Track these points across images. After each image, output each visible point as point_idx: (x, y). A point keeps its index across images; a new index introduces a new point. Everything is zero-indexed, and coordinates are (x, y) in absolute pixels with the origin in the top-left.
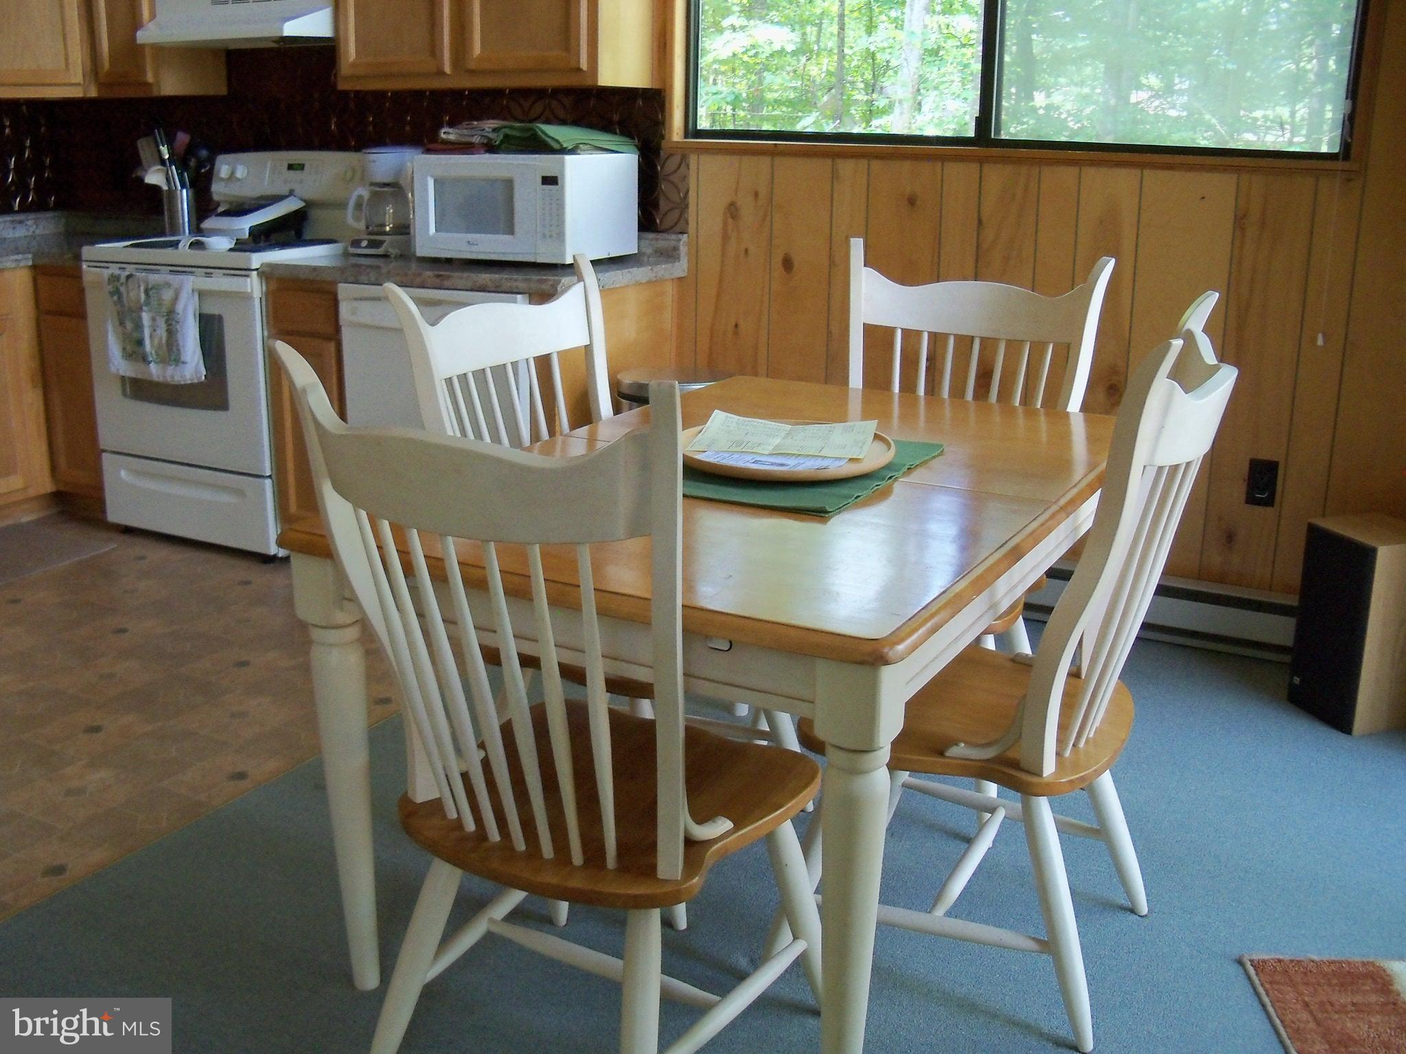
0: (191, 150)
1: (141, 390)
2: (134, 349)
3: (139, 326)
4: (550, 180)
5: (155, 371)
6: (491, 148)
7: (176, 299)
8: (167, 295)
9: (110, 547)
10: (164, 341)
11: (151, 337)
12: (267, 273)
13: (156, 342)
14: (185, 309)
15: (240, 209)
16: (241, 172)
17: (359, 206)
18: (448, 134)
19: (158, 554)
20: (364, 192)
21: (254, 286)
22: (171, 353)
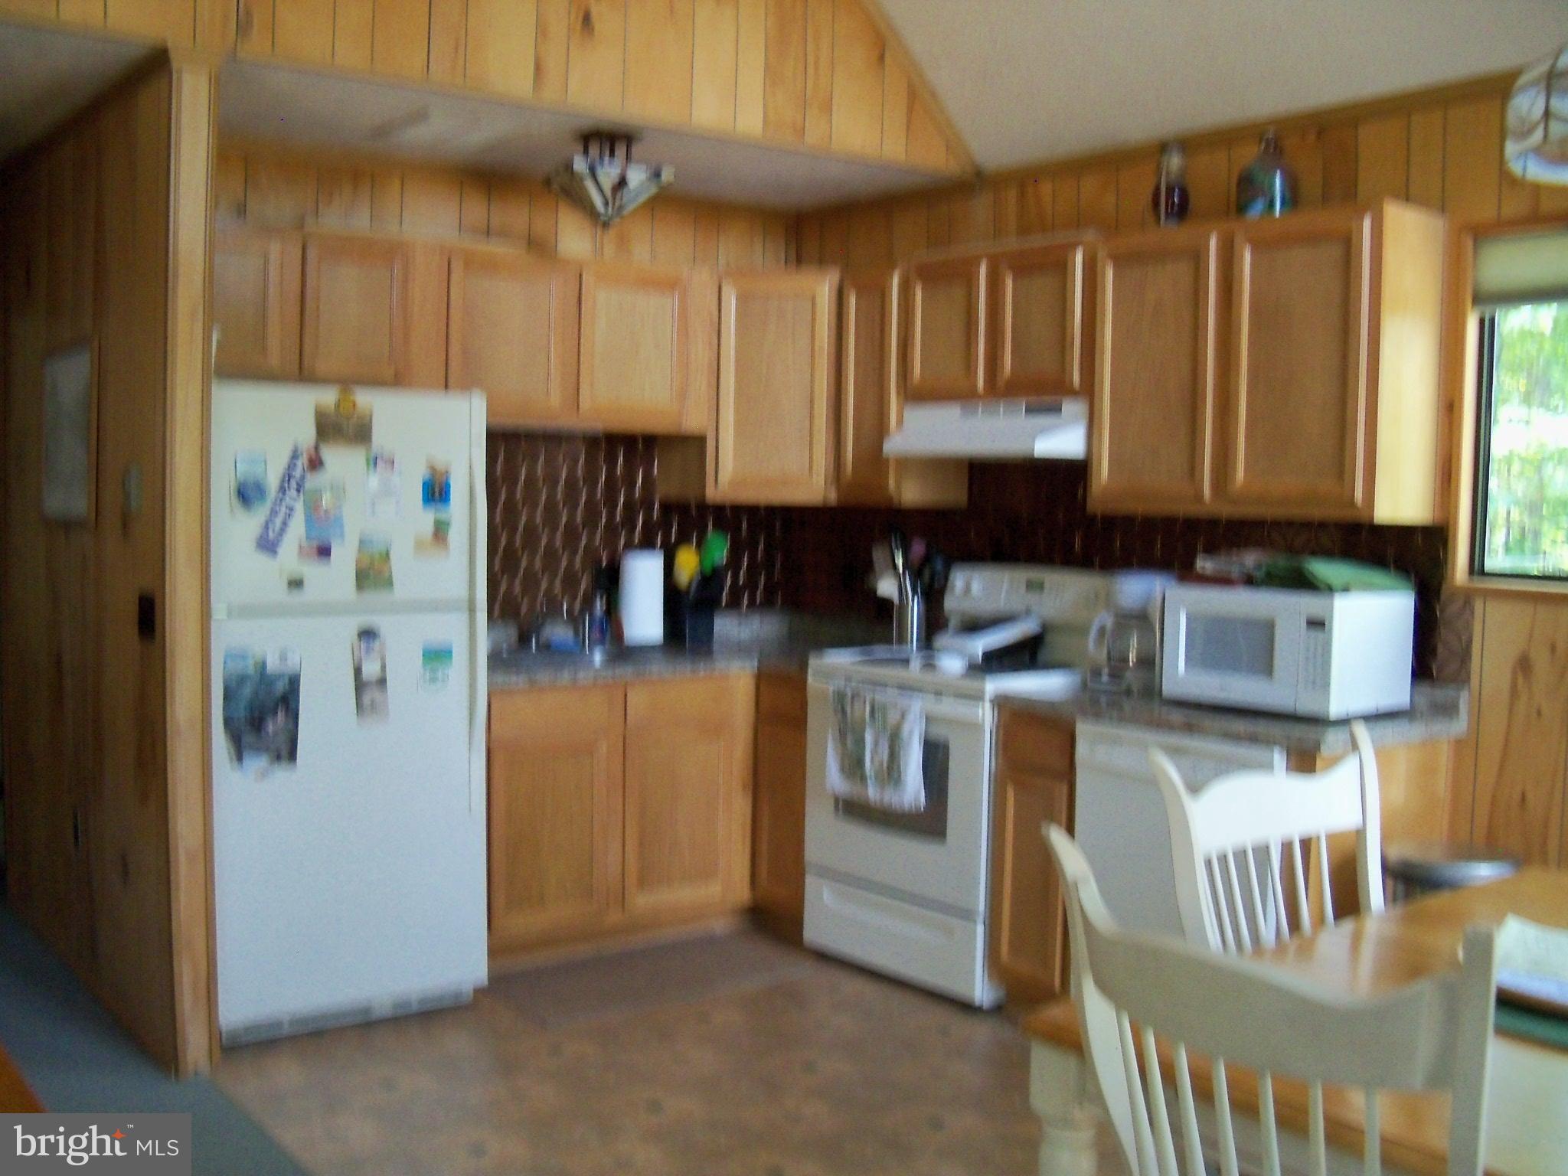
0: (927, 559)
1: (855, 809)
2: (853, 766)
3: (860, 742)
4: (1318, 624)
5: (872, 793)
6: (1250, 581)
7: (903, 716)
8: (893, 717)
9: (802, 972)
10: (885, 765)
11: (872, 759)
12: (1002, 703)
13: (877, 763)
14: (911, 733)
15: (974, 626)
16: (976, 587)
17: (1102, 631)
18: (1204, 564)
19: (853, 986)
20: (1109, 622)
21: (986, 715)
22: (892, 772)
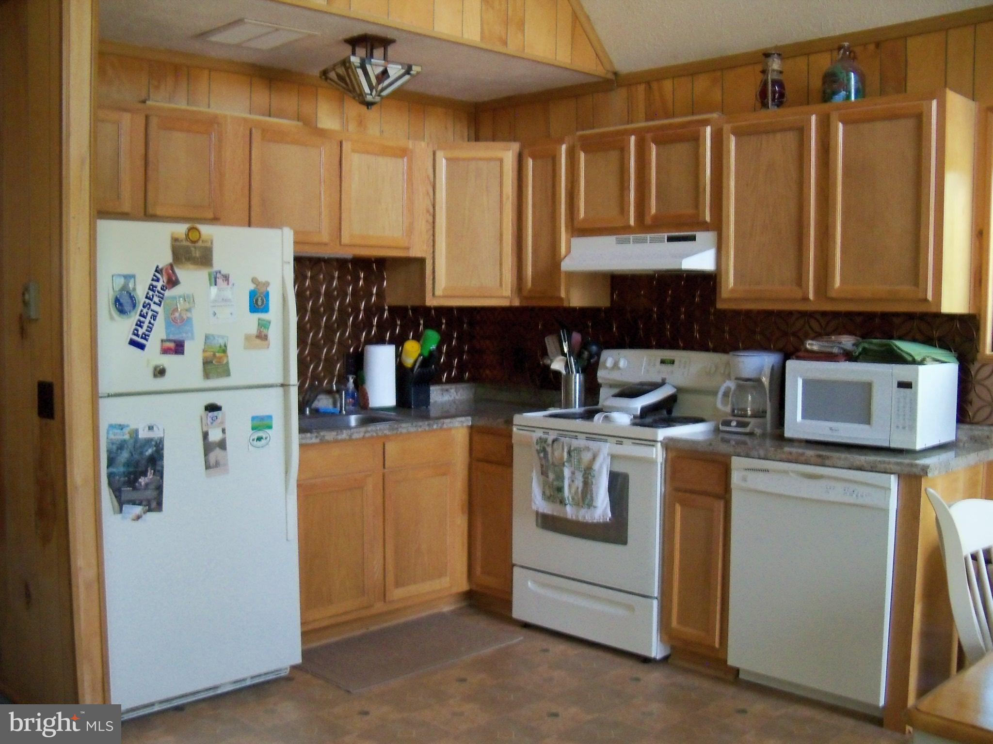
0: (584, 345)
1: (549, 523)
2: (554, 493)
3: (560, 477)
4: (905, 385)
5: (570, 512)
6: (849, 357)
7: (594, 458)
8: (586, 457)
9: (519, 638)
10: (580, 490)
11: (570, 486)
12: (669, 445)
13: (573, 491)
14: (601, 467)
15: (631, 392)
16: (622, 363)
17: (726, 394)
18: (812, 345)
19: (559, 648)
20: (731, 384)
21: (658, 454)
22: (586, 497)
